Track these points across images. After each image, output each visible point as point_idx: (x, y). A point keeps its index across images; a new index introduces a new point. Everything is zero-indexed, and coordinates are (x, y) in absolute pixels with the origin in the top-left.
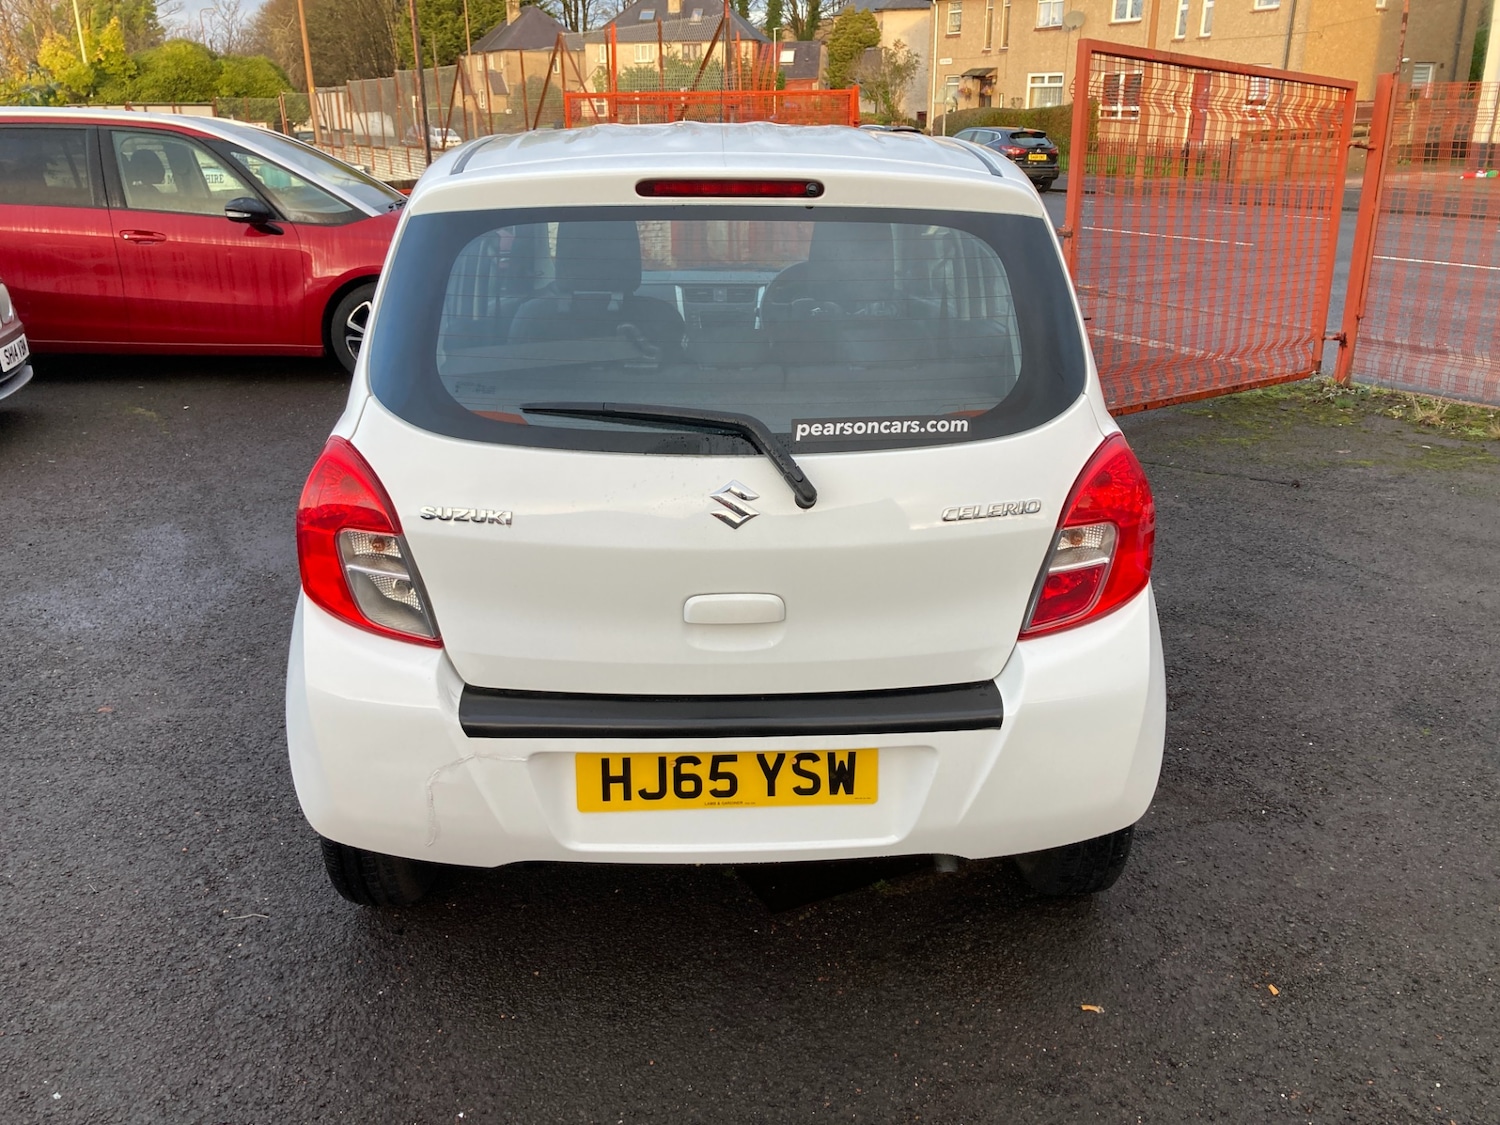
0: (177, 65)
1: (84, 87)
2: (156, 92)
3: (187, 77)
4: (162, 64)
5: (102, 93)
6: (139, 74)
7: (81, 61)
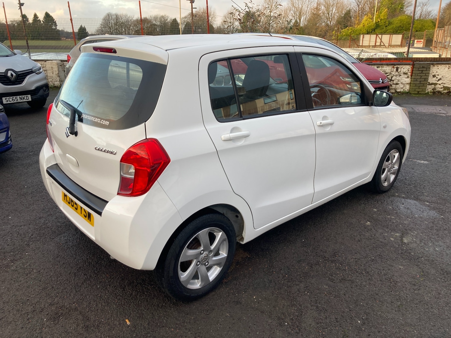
0: (401, 22)
1: (372, 29)
2: (392, 31)
3: (402, 26)
4: (396, 22)
5: (376, 31)
6: (389, 25)
7: (373, 22)
